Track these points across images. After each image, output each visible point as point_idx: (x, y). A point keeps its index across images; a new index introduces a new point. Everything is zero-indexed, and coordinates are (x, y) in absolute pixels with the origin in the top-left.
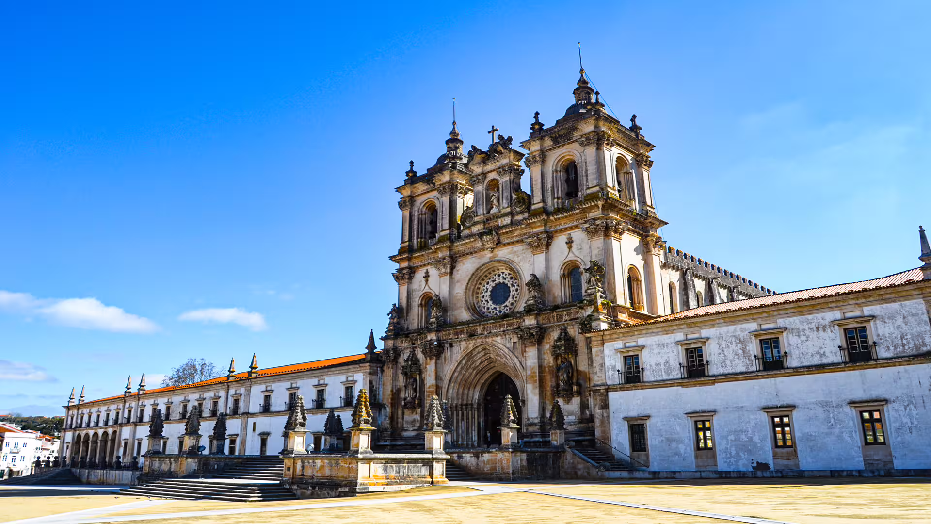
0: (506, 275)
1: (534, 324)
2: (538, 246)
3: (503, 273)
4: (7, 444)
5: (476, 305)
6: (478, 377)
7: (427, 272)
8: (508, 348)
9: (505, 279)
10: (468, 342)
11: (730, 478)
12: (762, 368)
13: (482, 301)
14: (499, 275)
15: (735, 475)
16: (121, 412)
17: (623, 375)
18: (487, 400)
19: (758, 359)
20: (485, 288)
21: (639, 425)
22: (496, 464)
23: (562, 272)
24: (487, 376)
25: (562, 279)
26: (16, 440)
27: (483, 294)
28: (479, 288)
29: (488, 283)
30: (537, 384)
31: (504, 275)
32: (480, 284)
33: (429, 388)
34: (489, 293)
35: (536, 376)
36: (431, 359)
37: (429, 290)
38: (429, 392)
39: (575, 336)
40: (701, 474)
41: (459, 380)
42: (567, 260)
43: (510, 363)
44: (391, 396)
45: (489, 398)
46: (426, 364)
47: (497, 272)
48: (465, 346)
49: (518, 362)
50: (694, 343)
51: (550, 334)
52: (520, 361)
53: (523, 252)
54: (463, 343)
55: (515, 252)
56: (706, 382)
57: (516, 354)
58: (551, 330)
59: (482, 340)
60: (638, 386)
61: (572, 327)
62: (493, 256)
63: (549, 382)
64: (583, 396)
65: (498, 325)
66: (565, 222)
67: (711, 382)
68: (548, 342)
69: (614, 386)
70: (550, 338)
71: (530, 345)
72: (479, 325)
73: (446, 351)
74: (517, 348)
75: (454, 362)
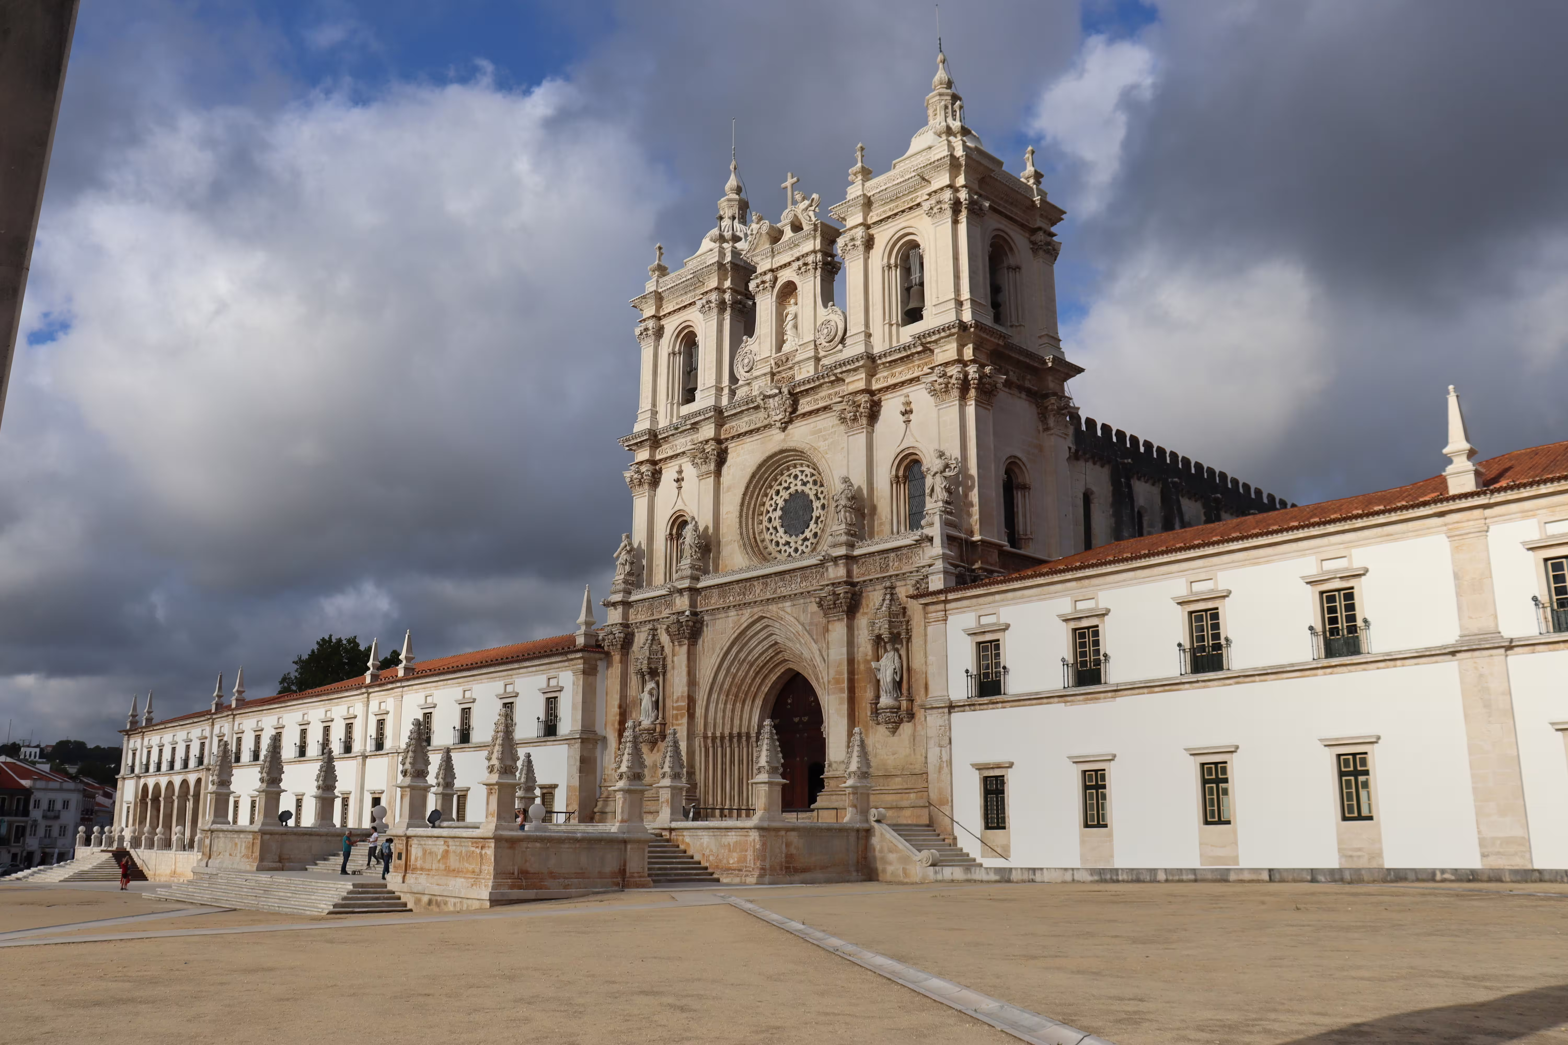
0: (806, 476)
1: (842, 577)
2: (855, 419)
3: (802, 472)
4: (37, 804)
5: (757, 536)
6: (758, 680)
7: (679, 472)
8: (803, 625)
9: (804, 484)
10: (740, 612)
11: (1118, 881)
12: (1189, 670)
13: (768, 529)
14: (796, 478)
15: (1125, 877)
16: (207, 742)
17: (973, 680)
19: (1184, 650)
20: (773, 502)
21: (996, 777)
22: (746, 851)
23: (894, 472)
24: (773, 678)
25: (894, 486)
26: (52, 795)
27: (770, 514)
28: (764, 504)
29: (778, 493)
30: (845, 695)
31: (803, 477)
32: (766, 495)
33: (676, 701)
34: (779, 513)
35: (843, 679)
36: (680, 645)
37: (682, 507)
39: (906, 603)
40: (1073, 875)
41: (726, 686)
42: (902, 448)
43: (806, 654)
44: (618, 718)
46: (673, 655)
47: (794, 471)
48: (736, 618)
49: (818, 652)
50: (1087, 617)
51: (868, 595)
52: (820, 650)
53: (833, 430)
54: (732, 613)
55: (820, 431)
56: (1102, 695)
57: (815, 637)
58: (870, 588)
59: (761, 608)
60: (997, 703)
61: (903, 583)
62: (784, 440)
63: (866, 692)
64: (916, 721)
65: (787, 576)
66: (900, 369)
67: (1110, 694)
68: (866, 613)
69: (959, 701)
70: (867, 605)
71: (835, 619)
72: (758, 578)
73: (705, 629)
74: (817, 625)
75: (718, 650)
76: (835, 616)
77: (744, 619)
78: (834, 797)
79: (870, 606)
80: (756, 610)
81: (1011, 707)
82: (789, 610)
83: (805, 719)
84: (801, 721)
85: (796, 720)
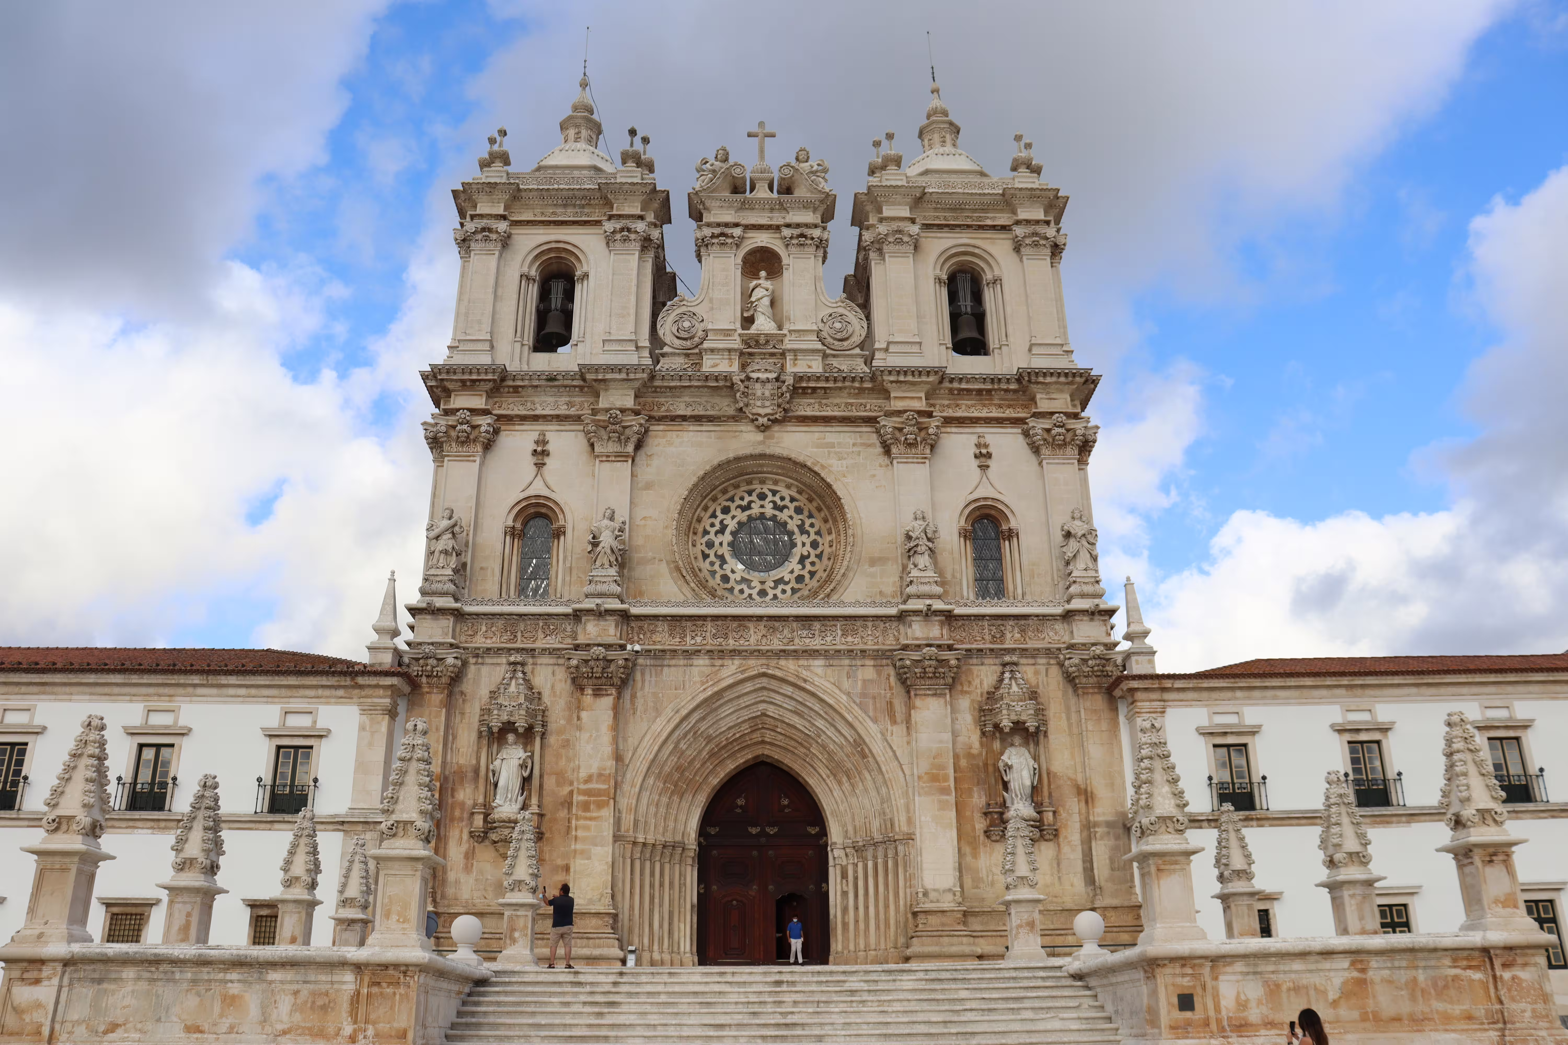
0: (780, 498)
1: (940, 638)
3: (774, 493)
5: (693, 561)
7: (542, 441)
8: (848, 694)
10: (718, 662)
14: (762, 496)
18: (709, 835)
24: (731, 765)
25: (962, 539)
27: (712, 537)
30: (951, 798)
31: (777, 499)
32: (706, 509)
33: (586, 782)
34: (728, 537)
35: (946, 775)
36: (594, 695)
37: (545, 492)
38: (588, 793)
39: (1037, 686)
42: (976, 496)
45: (713, 831)
47: (758, 488)
48: (708, 670)
49: (879, 735)
50: (1367, 730)
51: (970, 670)
52: (883, 734)
53: (856, 449)
54: (702, 662)
55: (832, 445)
56: (1394, 819)
57: (871, 714)
58: (975, 661)
59: (764, 661)
60: (1252, 819)
61: (1031, 661)
62: (762, 443)
63: (971, 796)
64: (1061, 839)
65: (817, 625)
66: (969, 403)
67: (1404, 819)
68: (967, 692)
69: (1202, 814)
70: (970, 682)
71: (928, 692)
72: (760, 618)
73: (638, 676)
74: (874, 698)
75: (668, 712)
76: (929, 689)
77: (725, 672)
78: (946, 939)
79: (974, 683)
80: (752, 662)
81: (1271, 826)
82: (819, 671)
83: (772, 831)
84: (763, 833)
85: (754, 831)
